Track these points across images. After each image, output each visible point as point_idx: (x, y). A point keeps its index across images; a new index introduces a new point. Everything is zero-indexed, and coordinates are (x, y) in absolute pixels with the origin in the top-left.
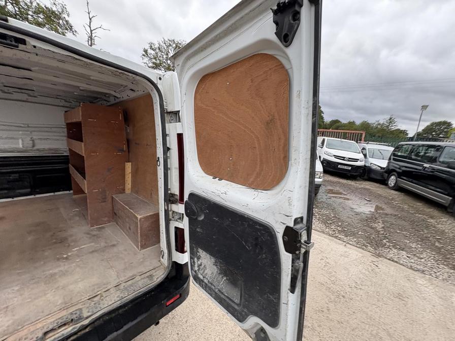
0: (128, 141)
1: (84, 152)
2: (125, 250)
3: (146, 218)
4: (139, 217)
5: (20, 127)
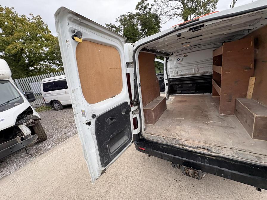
1: (221, 72)
2: (240, 133)
5: (194, 63)
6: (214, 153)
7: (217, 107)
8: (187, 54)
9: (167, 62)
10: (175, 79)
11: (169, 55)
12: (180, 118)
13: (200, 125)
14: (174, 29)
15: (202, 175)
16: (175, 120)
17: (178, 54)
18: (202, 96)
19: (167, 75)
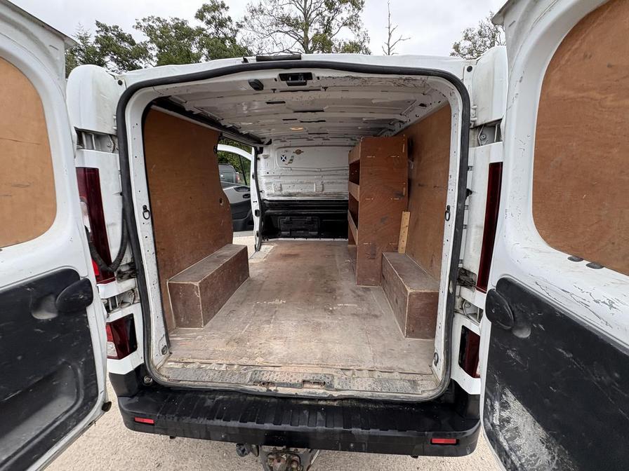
0: (410, 182)
1: (358, 196)
2: (387, 328)
3: (420, 295)
4: (410, 291)
5: (316, 171)
6: (337, 390)
7: (353, 269)
8: (301, 149)
9: (257, 159)
10: (277, 203)
11: (262, 143)
12: (277, 302)
13: (318, 317)
14: (241, 63)
15: (309, 460)
16: (262, 308)
17: (283, 144)
18: (330, 244)
19: (259, 192)
